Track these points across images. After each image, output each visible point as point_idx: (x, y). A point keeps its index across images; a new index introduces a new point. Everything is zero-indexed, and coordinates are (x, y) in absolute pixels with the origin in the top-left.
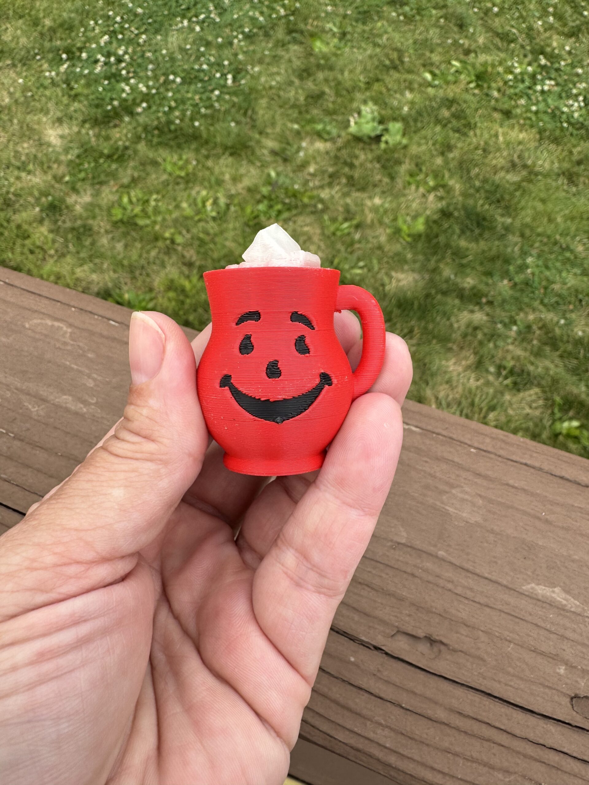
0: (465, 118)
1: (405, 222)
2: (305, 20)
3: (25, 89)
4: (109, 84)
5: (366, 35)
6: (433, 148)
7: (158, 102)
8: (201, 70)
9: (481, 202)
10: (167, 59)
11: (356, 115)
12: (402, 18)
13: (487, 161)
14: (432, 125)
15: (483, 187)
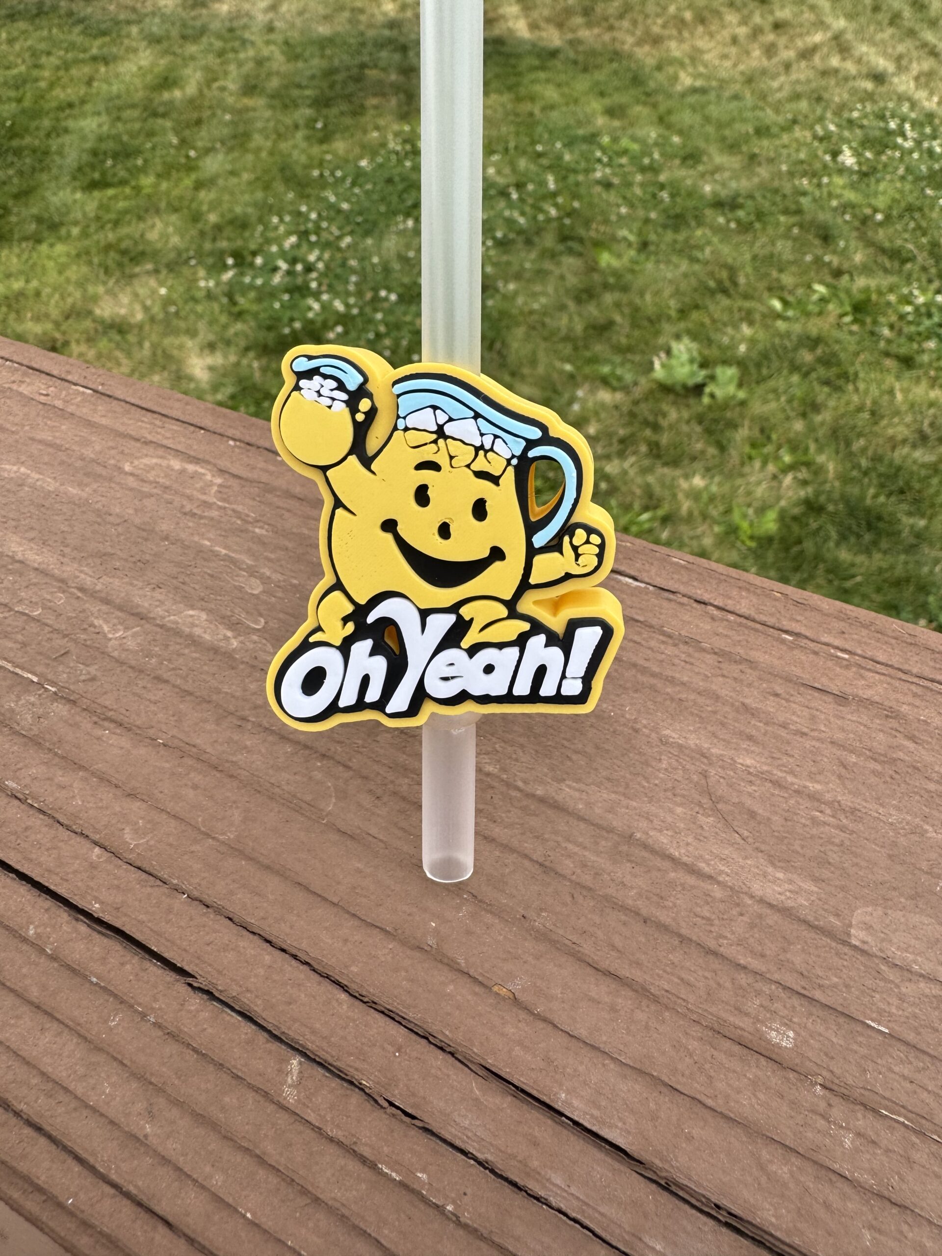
0: (839, 364)
1: (745, 516)
2: (587, 223)
3: (167, 302)
4: (291, 298)
5: (678, 247)
6: (787, 408)
7: (360, 325)
9: (872, 491)
10: (379, 269)
11: (663, 355)
12: (733, 225)
13: (876, 428)
14: (785, 372)
15: (875, 469)
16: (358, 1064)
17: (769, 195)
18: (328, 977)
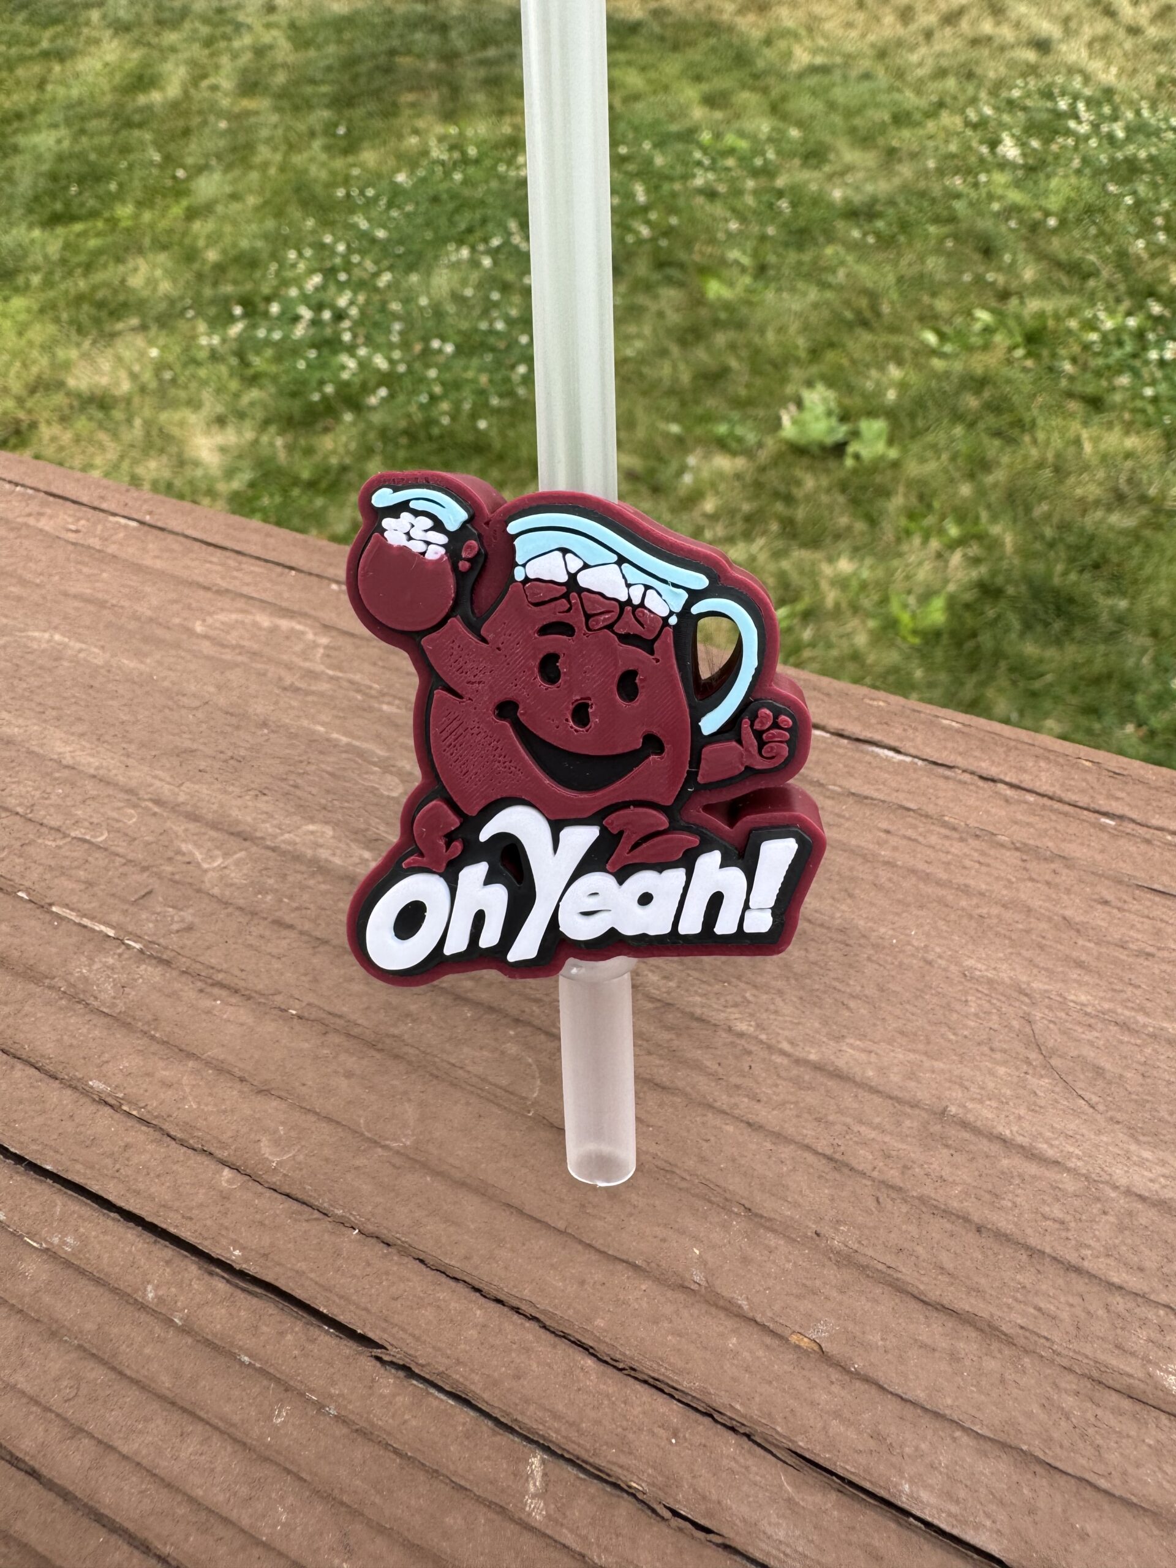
0: (1011, 409)
1: (905, 606)
2: (688, 245)
3: (160, 367)
4: (319, 356)
5: (805, 269)
6: (950, 468)
7: (410, 387)
8: (492, 332)
9: (1059, 568)
10: (429, 313)
11: (793, 408)
12: (871, 240)
13: (1063, 489)
14: (945, 421)
15: (1061, 539)
16: (623, 1460)
17: (914, 200)
18: (564, 1336)
